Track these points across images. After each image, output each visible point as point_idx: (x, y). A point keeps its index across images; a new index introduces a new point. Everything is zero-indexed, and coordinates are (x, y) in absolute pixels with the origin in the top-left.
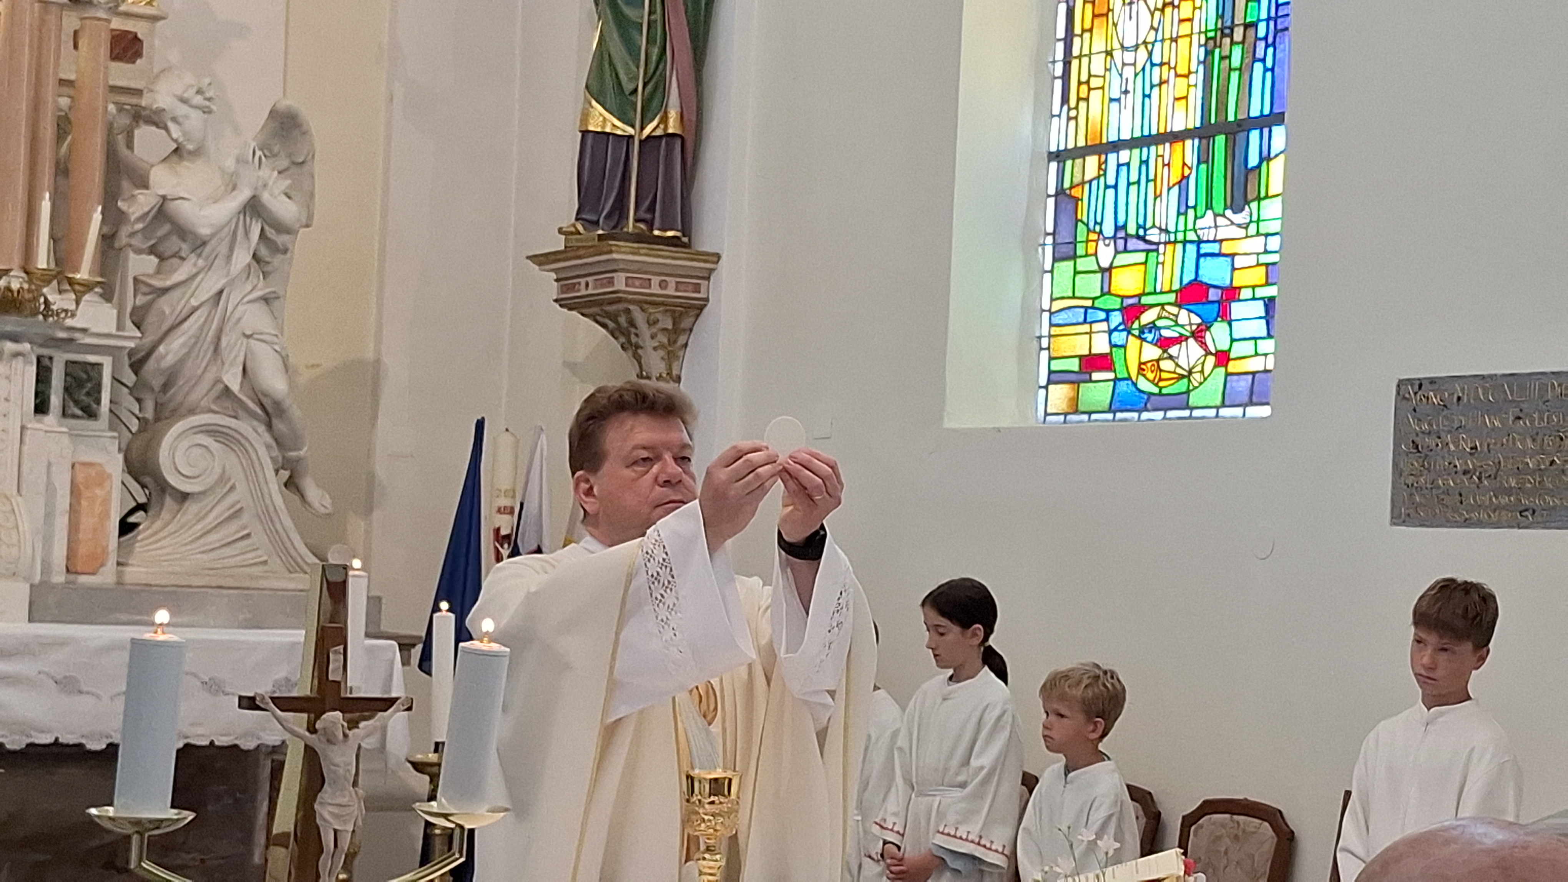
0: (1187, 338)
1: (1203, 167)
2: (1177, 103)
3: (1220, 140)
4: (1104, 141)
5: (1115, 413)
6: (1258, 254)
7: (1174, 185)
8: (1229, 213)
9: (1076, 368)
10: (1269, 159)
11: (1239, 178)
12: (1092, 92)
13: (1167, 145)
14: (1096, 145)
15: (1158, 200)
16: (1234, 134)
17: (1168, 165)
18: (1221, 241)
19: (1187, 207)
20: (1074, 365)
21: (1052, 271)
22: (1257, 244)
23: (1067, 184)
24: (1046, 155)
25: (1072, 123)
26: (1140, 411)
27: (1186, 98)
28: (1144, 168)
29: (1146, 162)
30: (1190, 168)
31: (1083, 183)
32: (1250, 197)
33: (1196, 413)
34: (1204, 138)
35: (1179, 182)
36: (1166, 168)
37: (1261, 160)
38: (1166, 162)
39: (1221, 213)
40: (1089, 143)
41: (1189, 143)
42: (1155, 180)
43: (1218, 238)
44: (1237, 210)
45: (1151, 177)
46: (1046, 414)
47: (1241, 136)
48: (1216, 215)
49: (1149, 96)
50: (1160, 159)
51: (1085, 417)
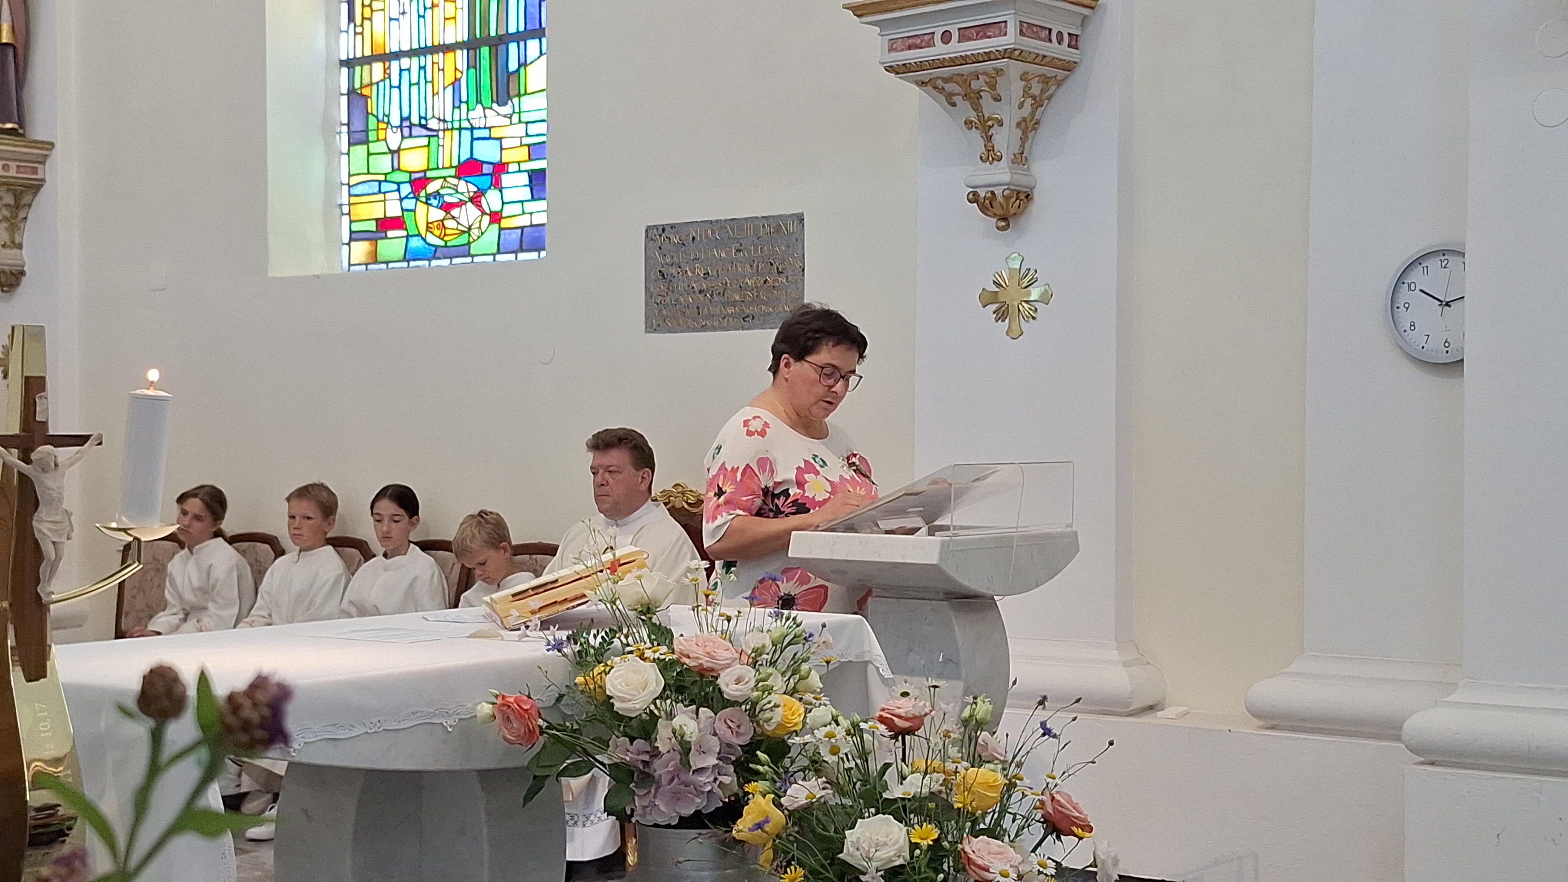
0: (465, 203)
1: (472, 71)
2: (447, 21)
3: (485, 51)
4: (387, 51)
5: (408, 261)
6: (521, 138)
7: (449, 85)
8: (495, 106)
9: (374, 229)
10: (525, 64)
11: (502, 80)
12: (374, 13)
13: (441, 54)
14: (380, 55)
15: (436, 97)
16: (496, 46)
17: (443, 70)
18: (490, 128)
19: (461, 102)
20: (372, 226)
21: (348, 154)
22: (520, 130)
23: (357, 85)
24: (338, 62)
25: (359, 37)
26: (429, 260)
27: (454, 18)
28: (422, 72)
29: (424, 67)
30: (462, 73)
31: (371, 84)
32: (511, 94)
33: (476, 259)
34: (472, 49)
35: (453, 83)
36: (441, 72)
37: (520, 66)
38: (441, 68)
39: (489, 106)
40: (374, 53)
41: (459, 52)
42: (432, 82)
43: (487, 126)
44: (502, 103)
45: (429, 78)
46: (350, 265)
47: (501, 48)
48: (484, 109)
49: (423, 17)
50: (436, 66)
51: (384, 266)
